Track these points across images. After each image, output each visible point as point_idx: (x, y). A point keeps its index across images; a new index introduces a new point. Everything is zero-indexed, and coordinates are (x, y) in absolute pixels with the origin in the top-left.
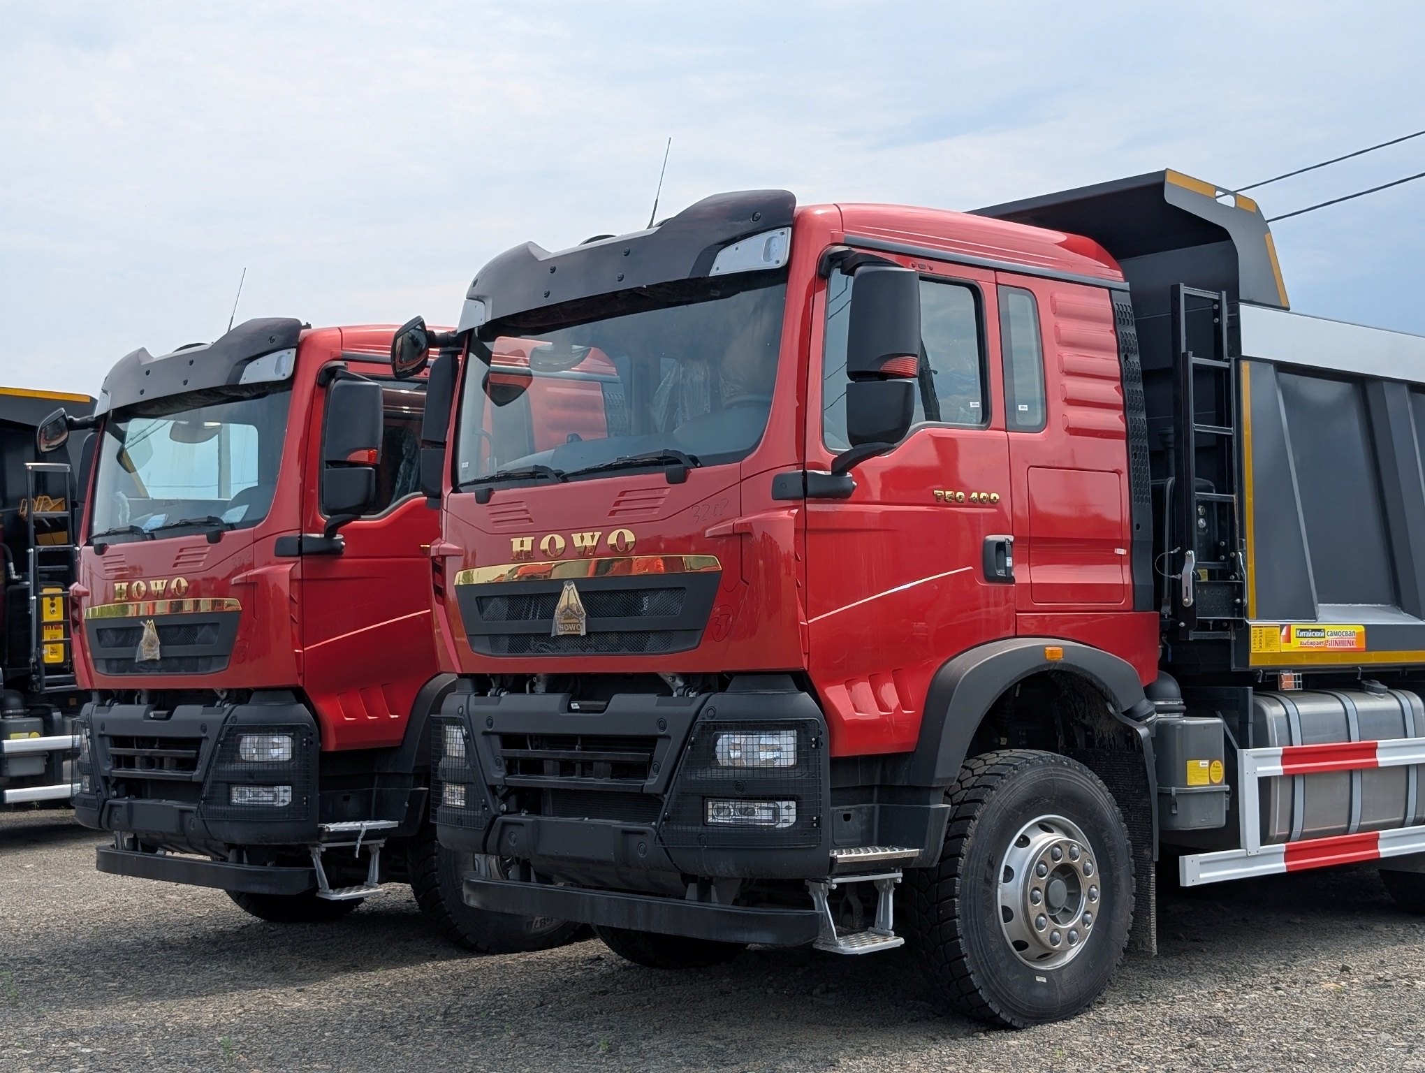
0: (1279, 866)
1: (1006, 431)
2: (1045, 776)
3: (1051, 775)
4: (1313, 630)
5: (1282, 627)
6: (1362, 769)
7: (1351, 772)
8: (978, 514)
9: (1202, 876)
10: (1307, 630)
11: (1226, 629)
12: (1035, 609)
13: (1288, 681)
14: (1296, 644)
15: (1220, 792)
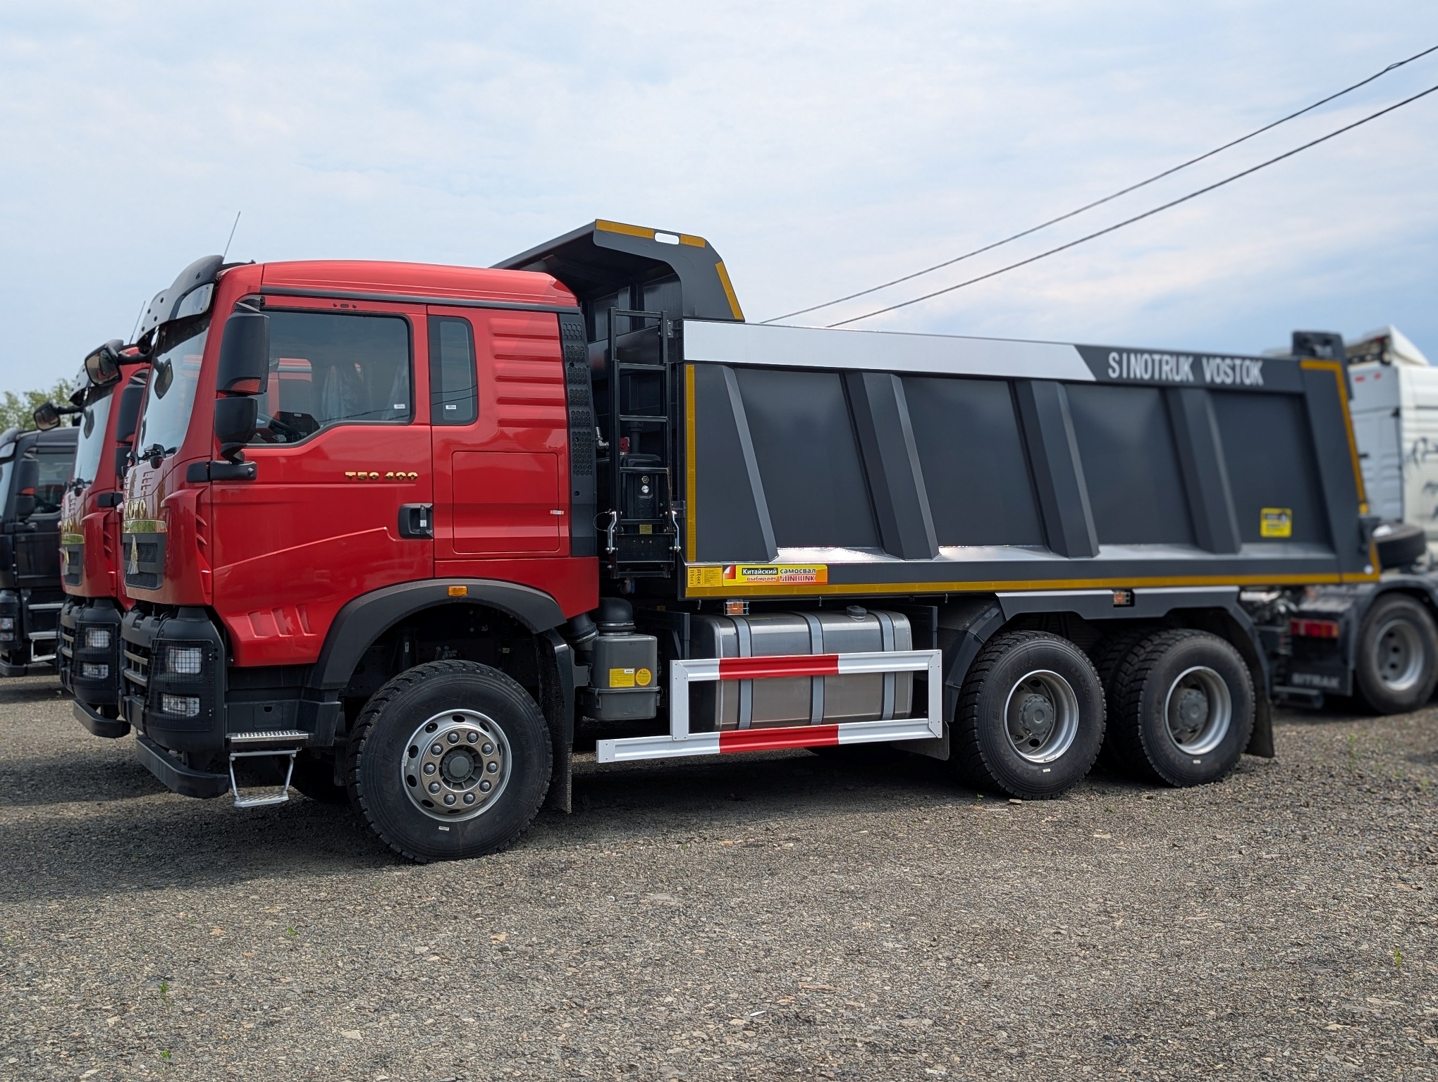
0: (715, 749)
1: (431, 425)
2: (452, 681)
3: (460, 680)
4: (762, 569)
5: (725, 568)
6: (823, 675)
7: (812, 677)
8: (395, 489)
9: (617, 755)
10: (757, 569)
11: (662, 569)
12: (455, 557)
13: (734, 608)
14: (741, 580)
15: (650, 692)
